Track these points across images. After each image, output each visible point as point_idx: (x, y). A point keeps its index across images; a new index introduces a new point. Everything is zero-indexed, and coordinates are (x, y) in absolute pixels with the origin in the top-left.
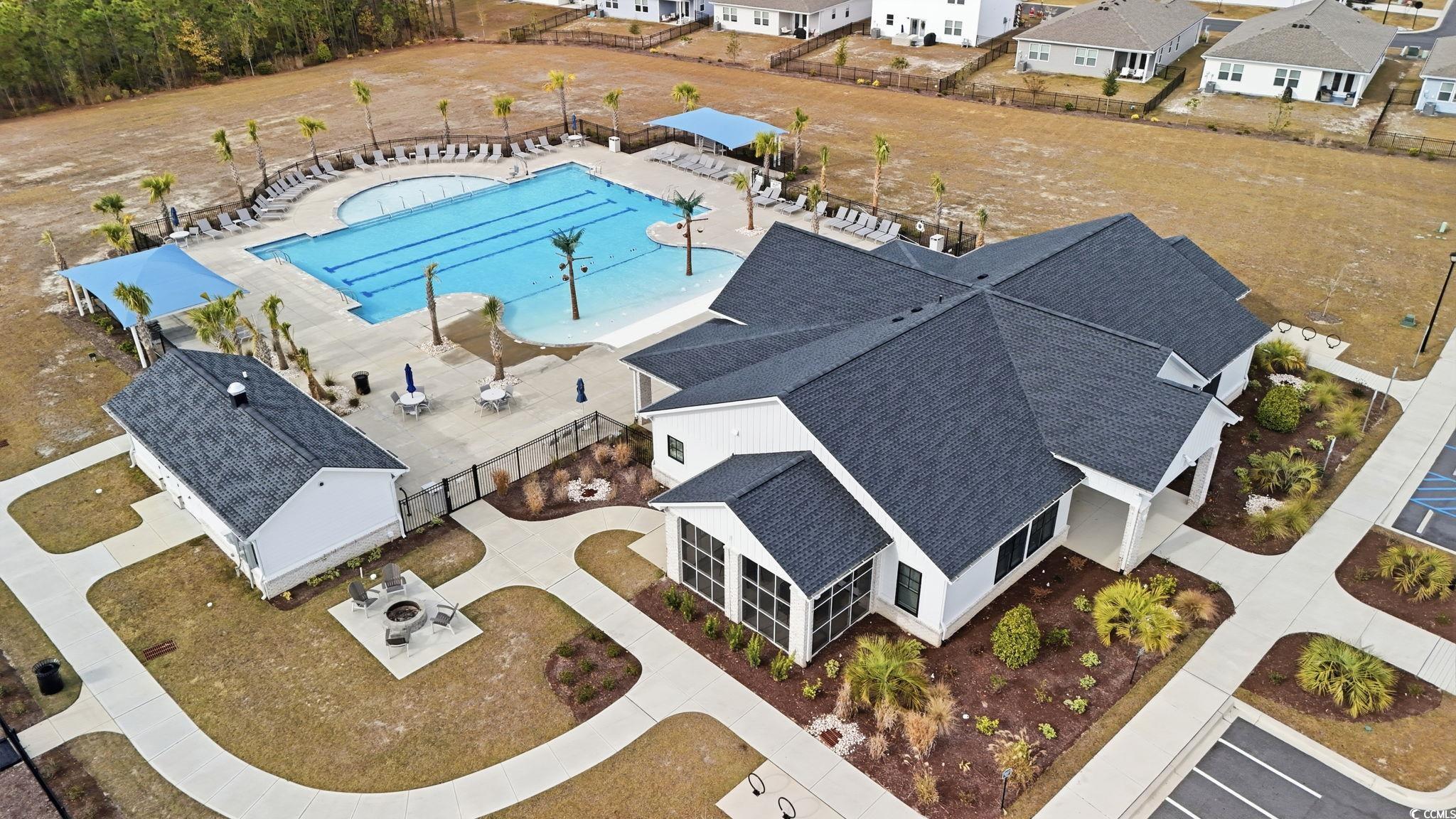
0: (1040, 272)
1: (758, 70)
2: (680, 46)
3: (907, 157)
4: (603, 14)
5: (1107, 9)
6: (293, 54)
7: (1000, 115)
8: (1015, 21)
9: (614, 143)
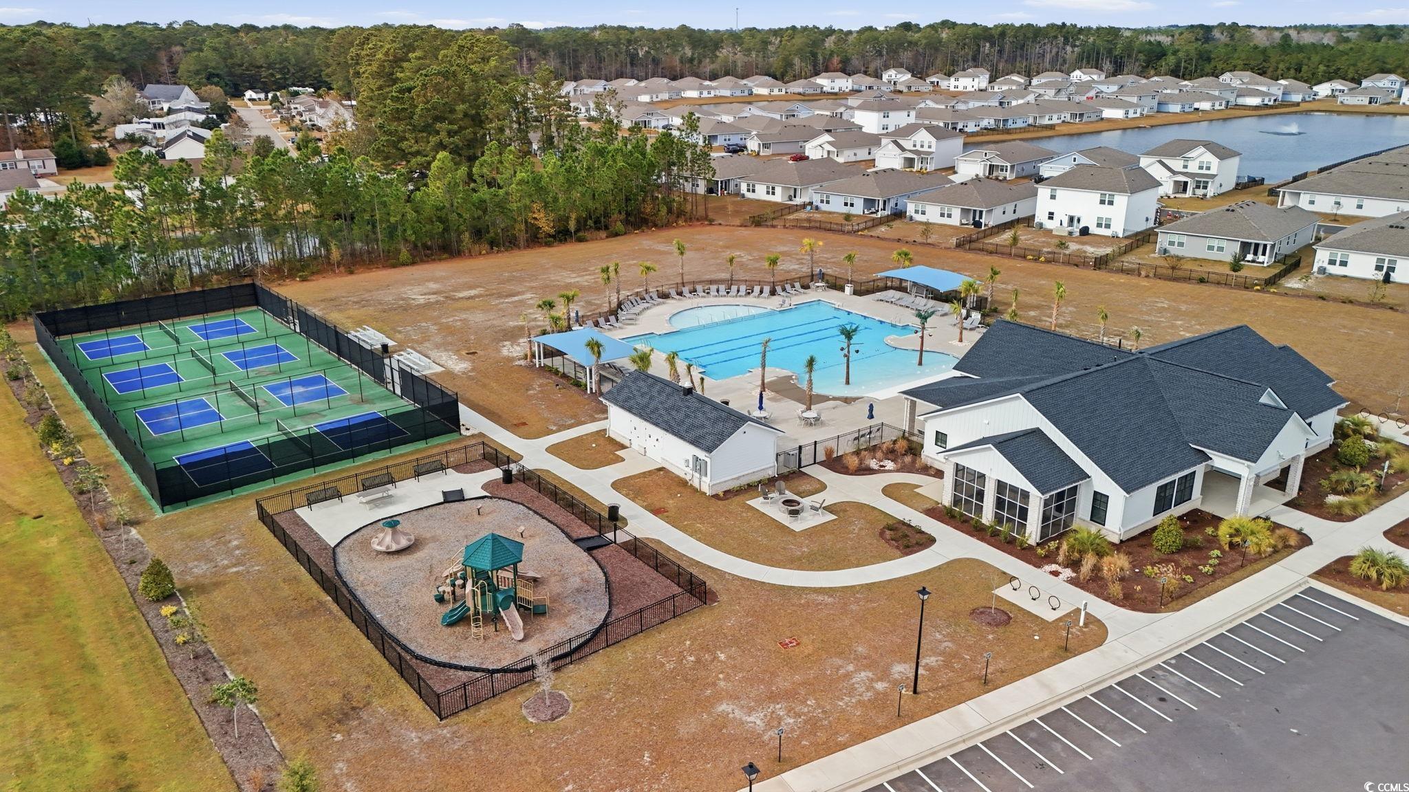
0: (1181, 350)
1: (946, 248)
2: (882, 230)
3: (1072, 306)
4: (817, 208)
5: (1233, 211)
6: (598, 229)
7: (1146, 284)
8: (1155, 220)
9: (848, 289)
